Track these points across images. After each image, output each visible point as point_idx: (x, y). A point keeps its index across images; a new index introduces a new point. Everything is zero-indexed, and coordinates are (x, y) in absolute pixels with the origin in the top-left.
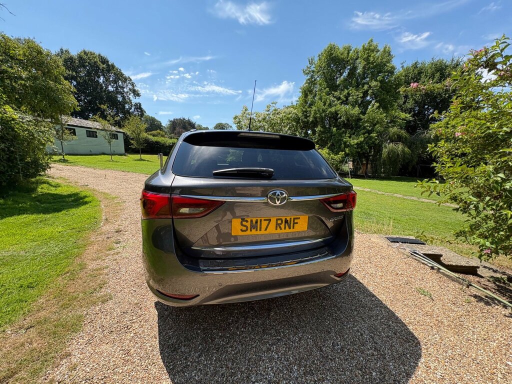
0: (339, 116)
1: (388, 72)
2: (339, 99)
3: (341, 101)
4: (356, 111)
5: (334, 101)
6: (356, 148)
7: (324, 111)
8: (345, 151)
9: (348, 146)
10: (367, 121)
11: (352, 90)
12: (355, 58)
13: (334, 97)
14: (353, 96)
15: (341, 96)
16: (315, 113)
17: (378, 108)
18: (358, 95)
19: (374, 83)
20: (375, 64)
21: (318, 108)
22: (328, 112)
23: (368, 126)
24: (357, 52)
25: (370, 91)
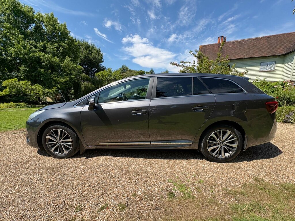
0: (42, 60)
1: (71, 40)
2: (36, 47)
3: (39, 49)
4: (56, 59)
5: (31, 48)
6: (64, 85)
7: (26, 54)
8: (57, 86)
9: (58, 83)
10: (66, 68)
11: (47, 43)
12: (41, 20)
13: (30, 44)
14: (49, 48)
15: (38, 45)
16: (16, 53)
17: (71, 60)
18: (53, 49)
19: (63, 44)
20: (61, 32)
21: (18, 49)
22: (31, 55)
23: (67, 71)
24: (42, 17)
25: (61, 49)
